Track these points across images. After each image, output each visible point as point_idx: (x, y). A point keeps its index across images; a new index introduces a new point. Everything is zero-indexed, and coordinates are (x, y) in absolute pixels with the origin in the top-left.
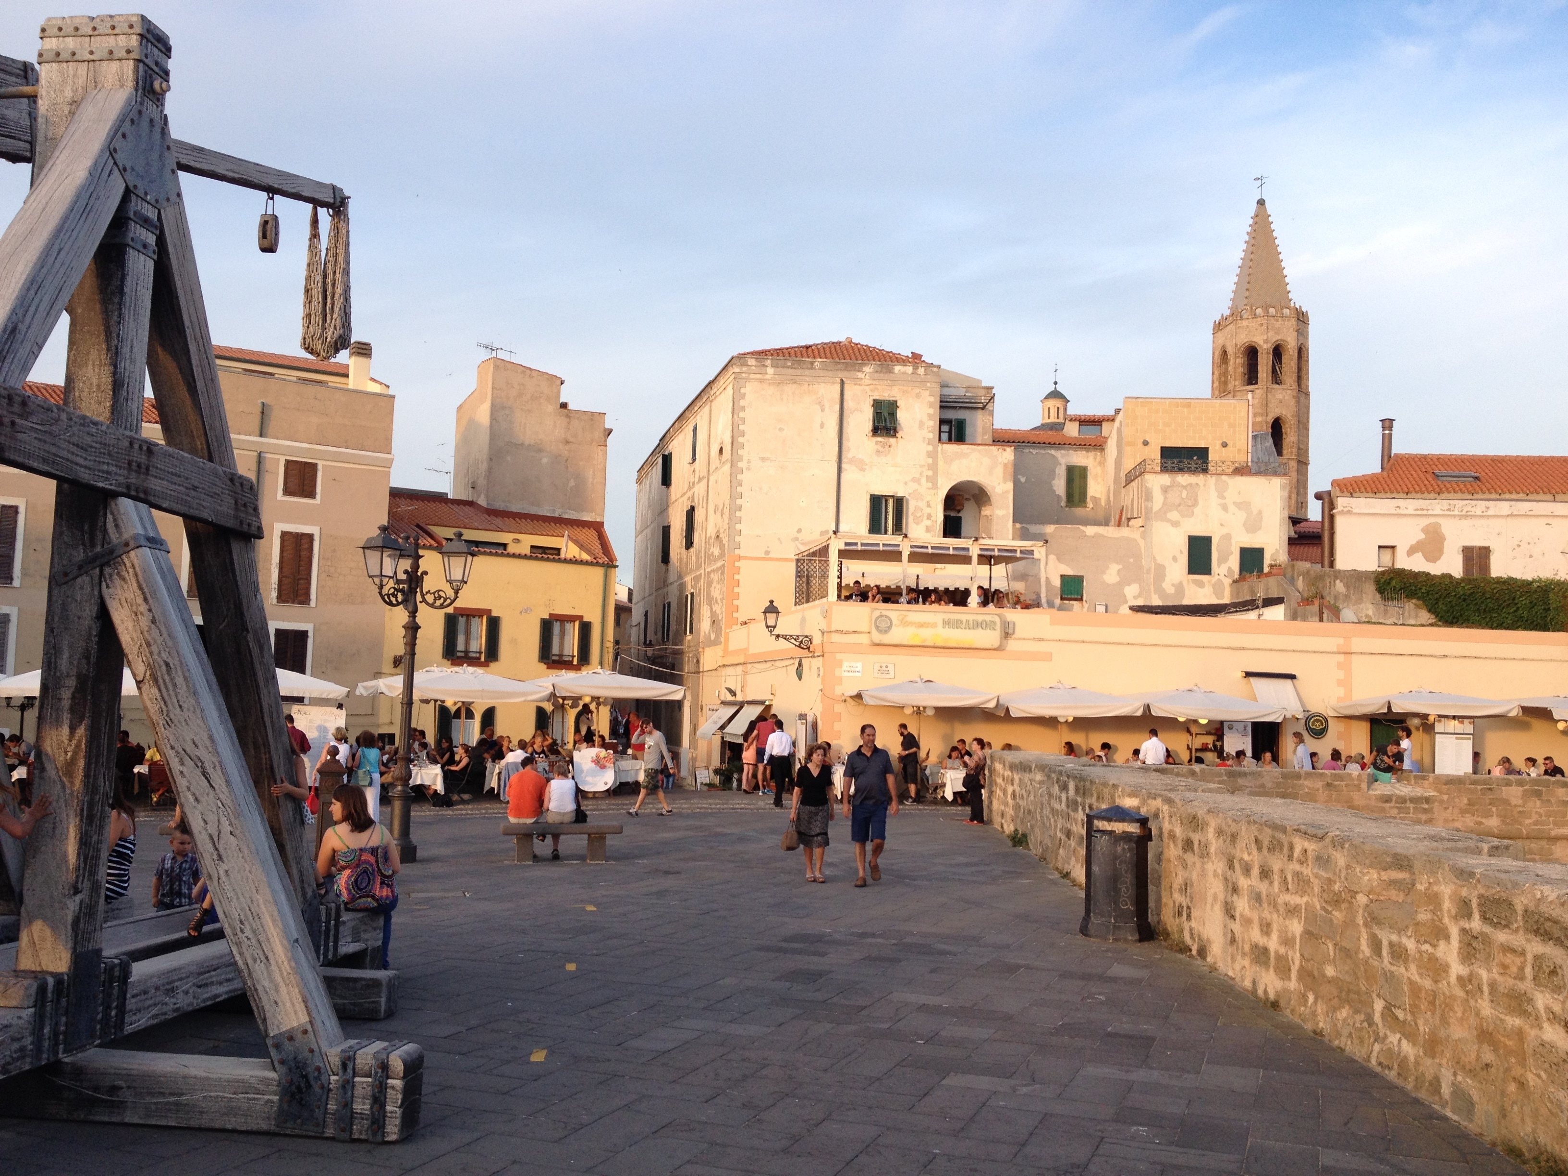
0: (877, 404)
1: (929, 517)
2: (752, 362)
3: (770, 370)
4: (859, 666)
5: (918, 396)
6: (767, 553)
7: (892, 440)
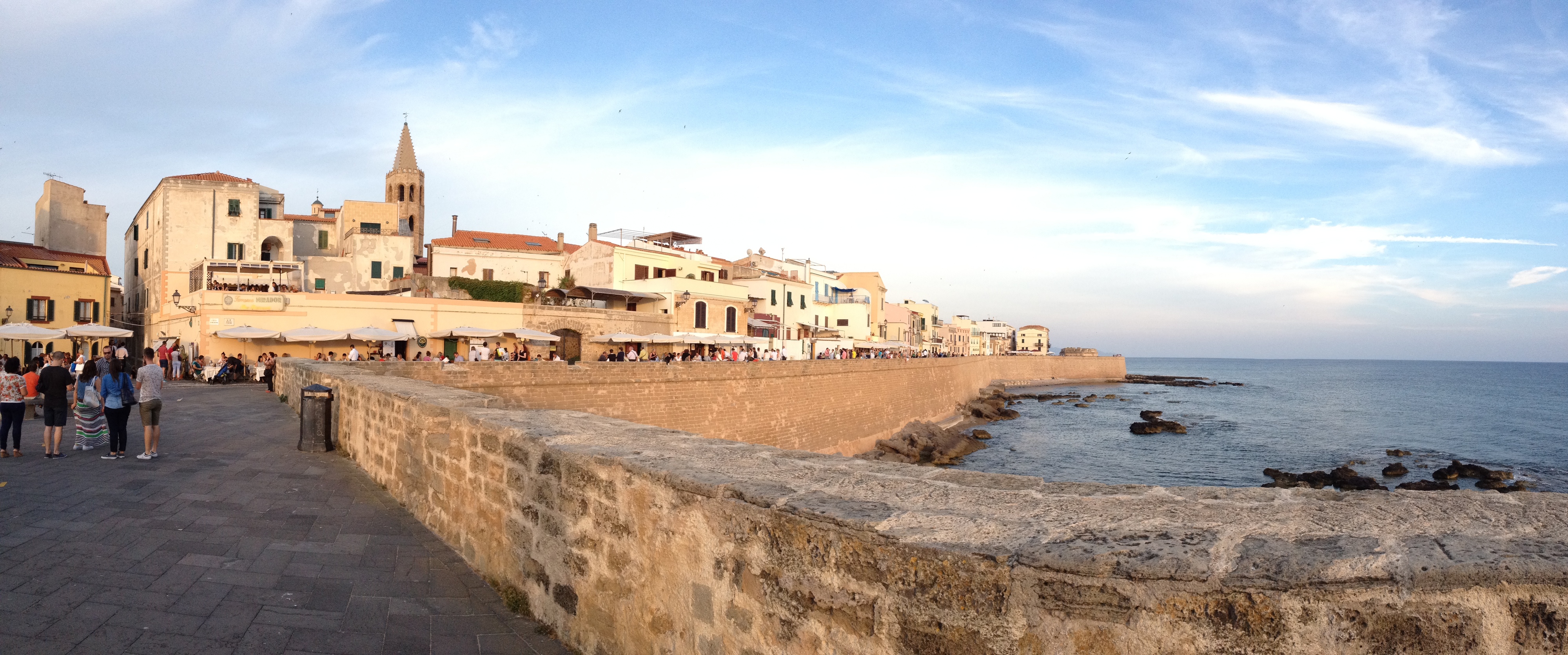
0: (230, 201)
1: (255, 253)
2: (172, 181)
3: (180, 185)
4: (217, 320)
5: (249, 198)
6: (180, 270)
7: (238, 218)
